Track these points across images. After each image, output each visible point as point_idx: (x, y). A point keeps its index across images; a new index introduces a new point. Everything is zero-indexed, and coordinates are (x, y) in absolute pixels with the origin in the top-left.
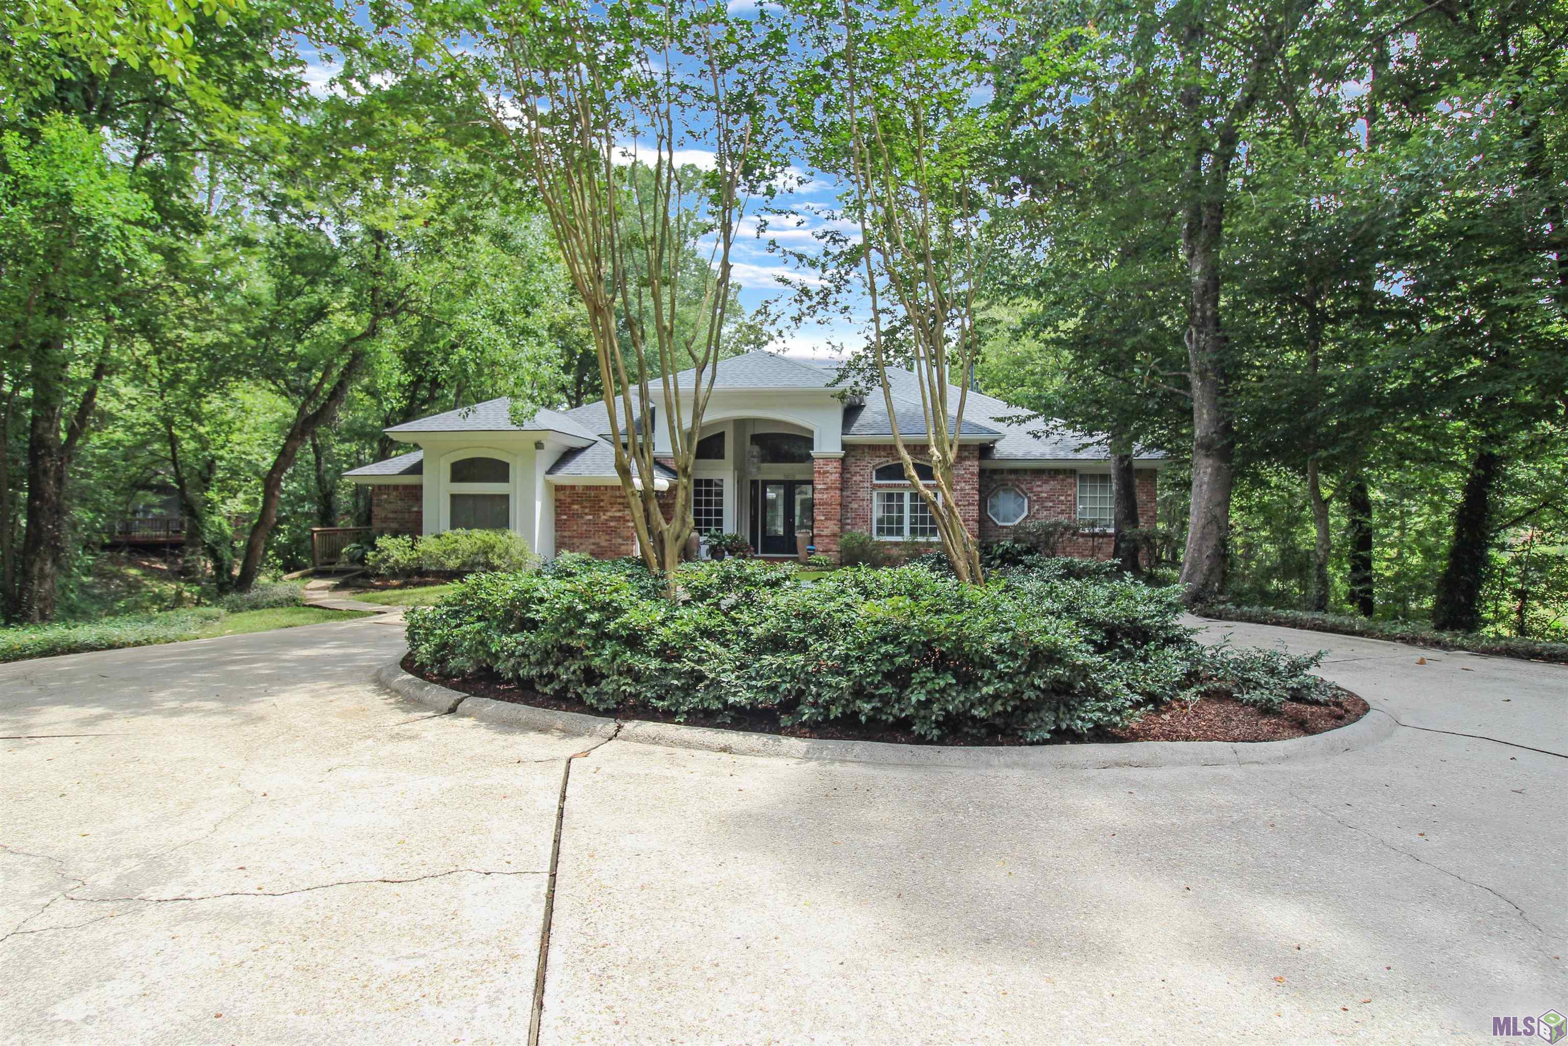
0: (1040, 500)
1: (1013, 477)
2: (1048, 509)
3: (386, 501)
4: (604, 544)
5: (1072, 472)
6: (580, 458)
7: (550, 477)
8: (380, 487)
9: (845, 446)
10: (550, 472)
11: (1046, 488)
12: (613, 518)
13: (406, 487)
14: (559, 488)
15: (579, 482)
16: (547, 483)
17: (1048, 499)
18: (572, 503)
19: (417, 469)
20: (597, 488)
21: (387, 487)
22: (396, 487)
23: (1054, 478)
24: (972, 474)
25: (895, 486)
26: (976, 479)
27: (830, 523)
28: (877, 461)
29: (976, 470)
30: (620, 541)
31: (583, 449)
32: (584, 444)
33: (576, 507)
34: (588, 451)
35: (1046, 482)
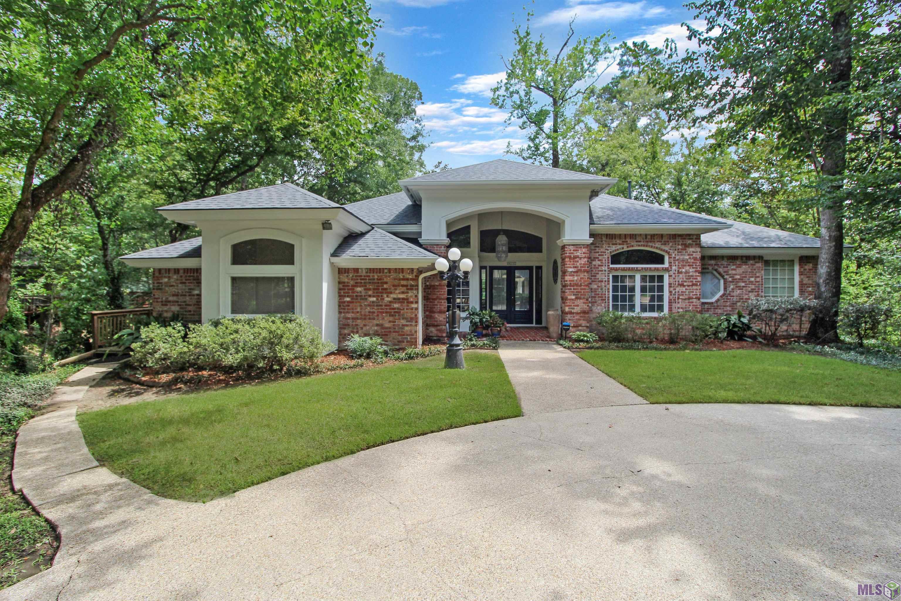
0: (734, 281)
1: (713, 262)
2: (740, 288)
3: (167, 284)
4: (387, 325)
5: (759, 258)
6: (361, 242)
7: (335, 260)
8: (160, 270)
9: (592, 235)
10: (334, 254)
11: (740, 271)
12: (396, 300)
13: (187, 270)
14: (341, 271)
15: (363, 265)
16: (332, 264)
17: (741, 280)
18: (356, 285)
19: (196, 253)
20: (381, 270)
21: (168, 270)
22: (177, 271)
23: (745, 263)
24: (695, 259)
25: (629, 269)
26: (698, 263)
27: (579, 302)
28: (614, 248)
29: (698, 256)
30: (403, 322)
31: (362, 234)
32: (363, 228)
33: (359, 289)
34: (367, 236)
35: (739, 266)
